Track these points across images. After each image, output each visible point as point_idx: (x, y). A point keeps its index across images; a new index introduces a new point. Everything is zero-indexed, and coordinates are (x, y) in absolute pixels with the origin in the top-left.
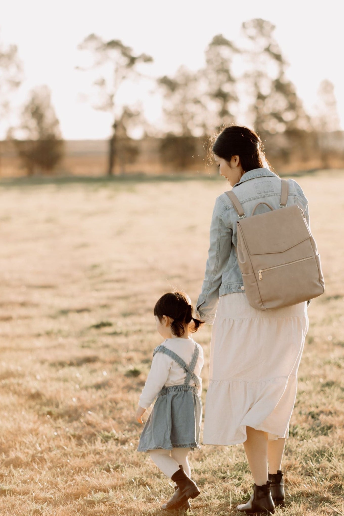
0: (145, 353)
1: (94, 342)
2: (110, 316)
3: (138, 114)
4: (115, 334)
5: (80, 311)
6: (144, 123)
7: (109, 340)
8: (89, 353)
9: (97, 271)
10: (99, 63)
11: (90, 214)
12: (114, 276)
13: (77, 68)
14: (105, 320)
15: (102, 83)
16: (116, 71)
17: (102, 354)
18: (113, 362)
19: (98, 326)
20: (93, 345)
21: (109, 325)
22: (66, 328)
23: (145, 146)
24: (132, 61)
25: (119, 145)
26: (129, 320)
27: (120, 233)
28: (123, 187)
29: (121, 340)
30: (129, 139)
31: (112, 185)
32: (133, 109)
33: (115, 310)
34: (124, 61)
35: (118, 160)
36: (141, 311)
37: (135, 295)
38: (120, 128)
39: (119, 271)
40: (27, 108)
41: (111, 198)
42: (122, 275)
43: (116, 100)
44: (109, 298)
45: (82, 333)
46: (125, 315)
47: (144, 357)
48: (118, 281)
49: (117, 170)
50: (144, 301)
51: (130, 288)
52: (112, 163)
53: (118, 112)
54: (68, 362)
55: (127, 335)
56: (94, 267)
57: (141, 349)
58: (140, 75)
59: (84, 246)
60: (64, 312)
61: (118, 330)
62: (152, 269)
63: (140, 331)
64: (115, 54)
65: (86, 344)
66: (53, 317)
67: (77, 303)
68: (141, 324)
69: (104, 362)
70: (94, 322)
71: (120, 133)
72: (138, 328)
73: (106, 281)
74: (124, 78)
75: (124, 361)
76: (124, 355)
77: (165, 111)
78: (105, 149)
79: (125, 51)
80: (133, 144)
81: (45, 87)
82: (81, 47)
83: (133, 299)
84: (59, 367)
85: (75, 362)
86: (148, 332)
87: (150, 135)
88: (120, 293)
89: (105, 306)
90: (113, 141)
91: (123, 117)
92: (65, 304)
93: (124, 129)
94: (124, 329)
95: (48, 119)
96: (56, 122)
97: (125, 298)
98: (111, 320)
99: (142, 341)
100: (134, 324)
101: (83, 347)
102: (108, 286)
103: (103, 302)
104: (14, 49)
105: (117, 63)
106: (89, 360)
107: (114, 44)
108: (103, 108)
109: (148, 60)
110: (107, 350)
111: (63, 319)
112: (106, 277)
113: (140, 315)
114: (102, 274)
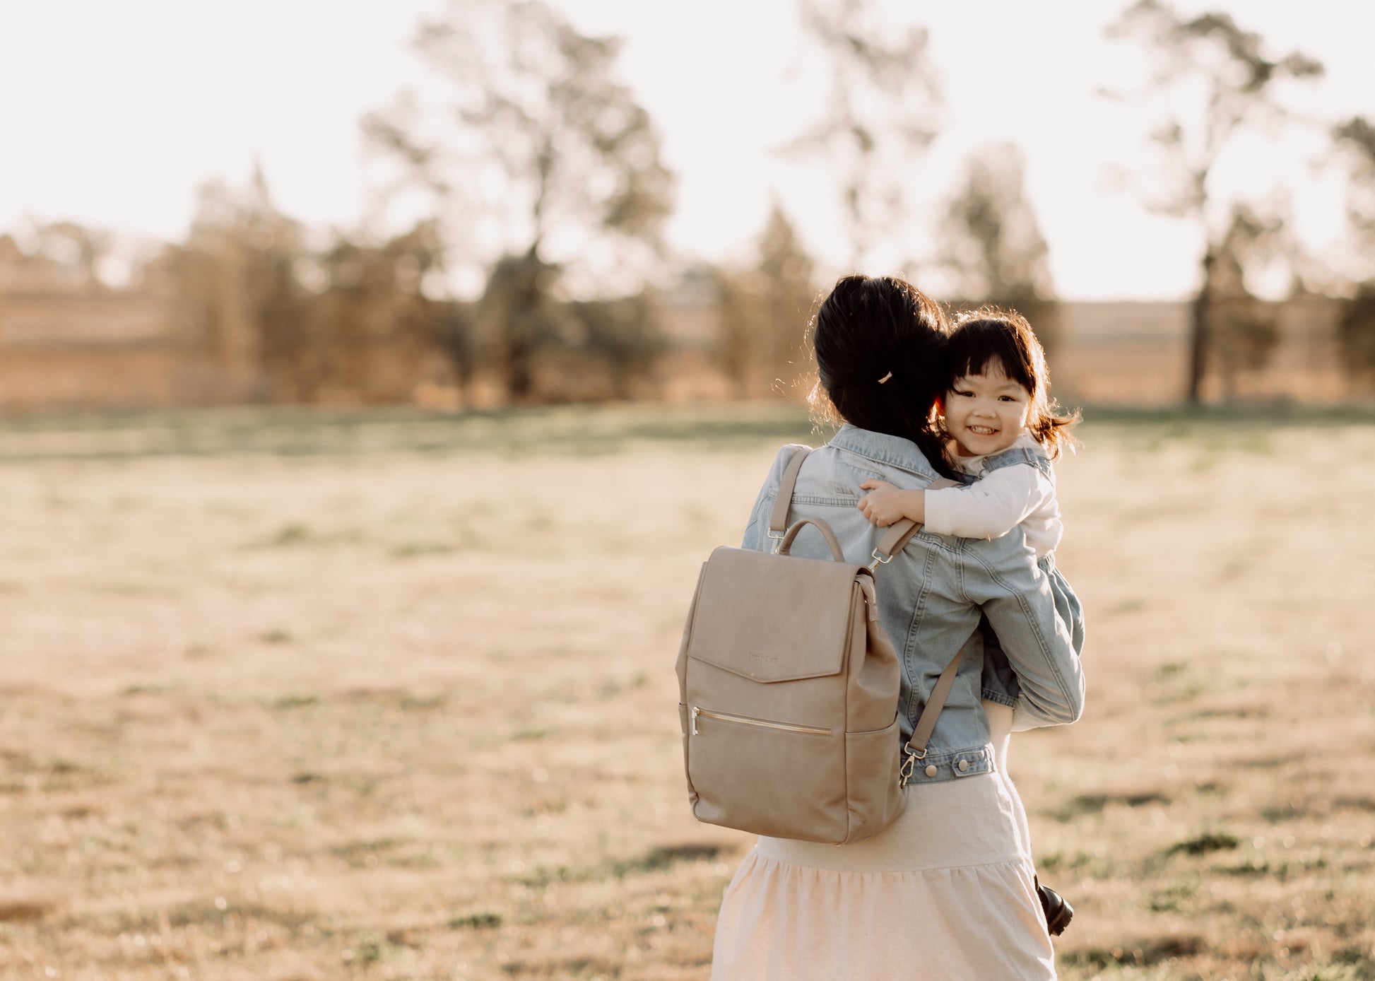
0: (1341, 930)
1: (1186, 893)
2: (1227, 817)
3: (1279, 226)
4: (1246, 871)
5: (1138, 800)
6: (1295, 252)
7: (1232, 890)
8: (1173, 926)
9: (1179, 684)
10: (1163, 79)
11: (1141, 516)
12: (1232, 699)
13: (1103, 92)
14: (1215, 830)
15: (1174, 135)
16: (1215, 100)
17: (1214, 931)
18: (1250, 957)
19: (1197, 847)
20: (1184, 904)
21: (1230, 844)
22: (1099, 848)
23: (1294, 320)
24: (1262, 72)
25: (1217, 317)
26: (1284, 832)
27: (1233, 571)
28: (1233, 437)
29: (1268, 890)
30: (1249, 300)
31: (1200, 431)
32: (1261, 212)
33: (1239, 802)
34: (1237, 73)
35: (1214, 361)
36: (1323, 805)
37: (1299, 757)
38: (1222, 266)
39: (1243, 684)
40: (955, 209)
41: (1199, 468)
42: (1251, 697)
43: (1212, 184)
44: (1220, 764)
45: (1147, 868)
46: (1273, 815)
47: (1340, 945)
48: (1242, 714)
49: (1213, 389)
50: (1326, 776)
51: (1282, 738)
52: (1197, 370)
53: (1218, 219)
54: (1118, 953)
55: (1283, 874)
56: (1170, 670)
57: (1329, 918)
58: (1282, 112)
59: (1131, 607)
60: (1092, 803)
61: (1257, 862)
62: (1339, 682)
63: (1321, 864)
64: (1210, 51)
65: (1163, 901)
66: (1063, 817)
67: (1127, 777)
68: (1323, 844)
69: (1223, 956)
70: (1183, 832)
71: (1222, 280)
72: (1314, 855)
73: (1208, 714)
74: (1236, 121)
75: (1282, 954)
76: (1279, 935)
77: (1354, 216)
78: (1179, 326)
79: (1239, 45)
80: (1262, 315)
81: (1010, 147)
82: (1112, 32)
83: (1290, 770)
84: (1092, 968)
85: (1138, 953)
86: (1349, 869)
87: (1312, 288)
88: (1249, 750)
89: (1208, 788)
90: (1202, 305)
91: (1230, 237)
92: (1090, 779)
93: (1237, 269)
94: (1275, 859)
95: (1015, 237)
96: (1040, 248)
97: (1270, 764)
98: (1234, 830)
99: (1330, 896)
100: (1300, 844)
101: (1155, 908)
102: (1215, 727)
103: (1205, 775)
104: (920, 38)
105: (1217, 80)
106: (1174, 949)
107: (1208, 25)
108: (1174, 210)
109: (1307, 69)
110: (1226, 919)
111: (1088, 822)
112: (1205, 702)
113: (1319, 817)
114: (1193, 693)
